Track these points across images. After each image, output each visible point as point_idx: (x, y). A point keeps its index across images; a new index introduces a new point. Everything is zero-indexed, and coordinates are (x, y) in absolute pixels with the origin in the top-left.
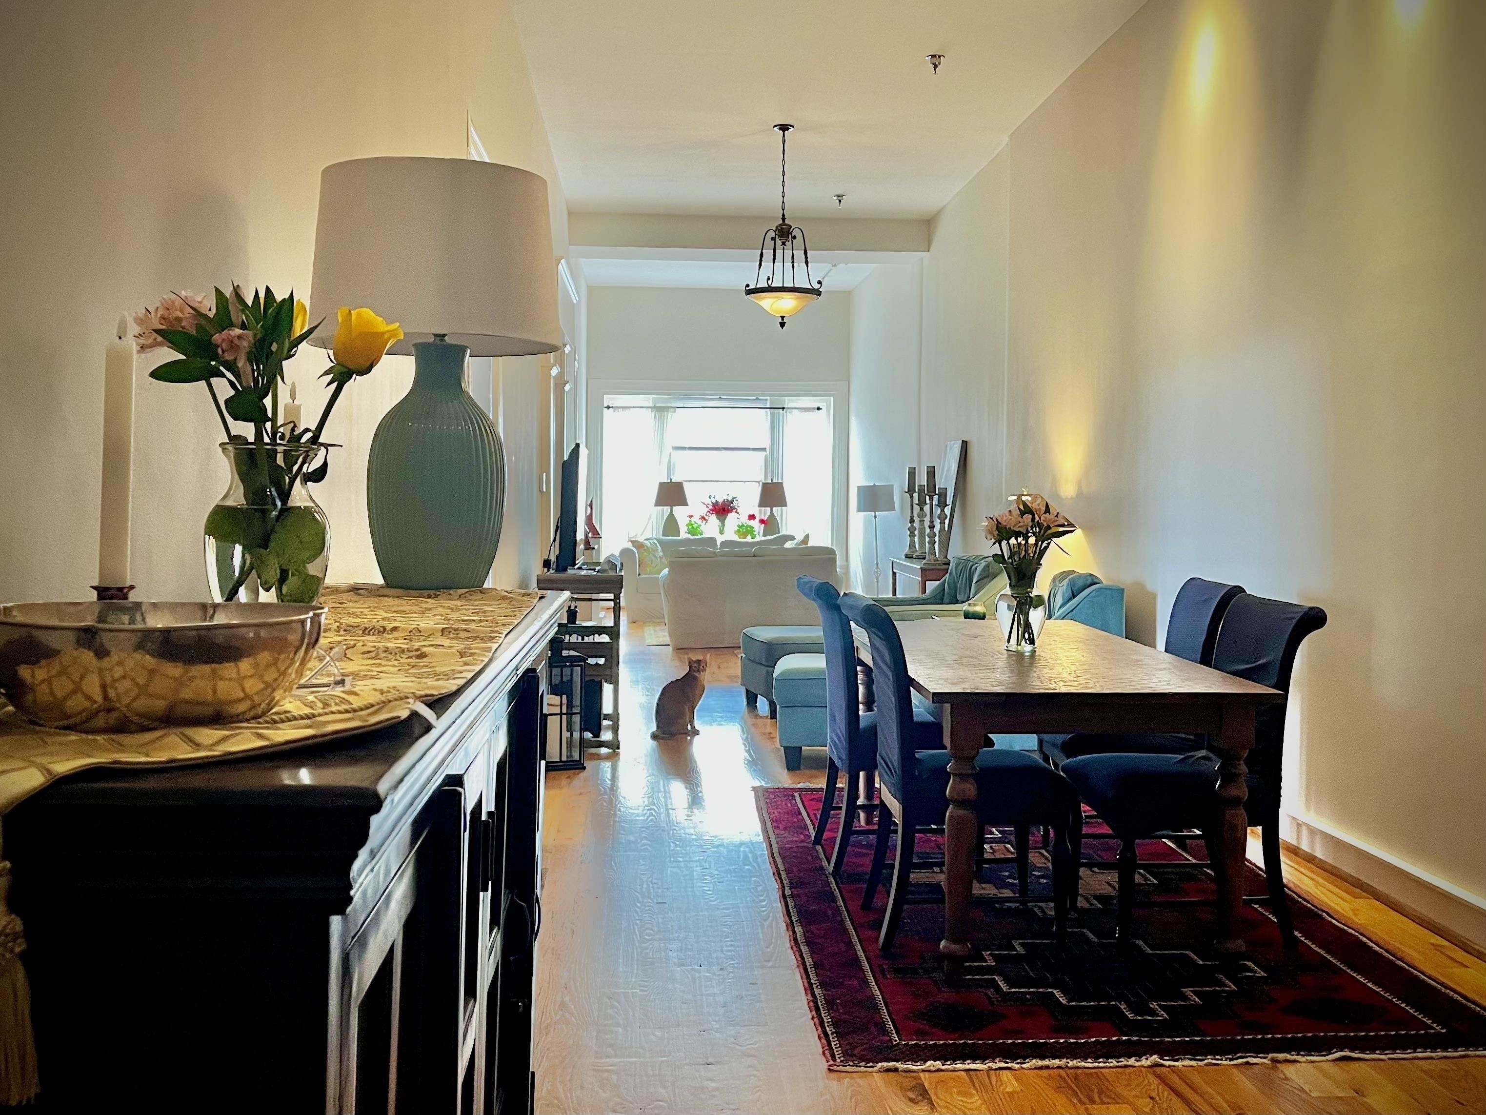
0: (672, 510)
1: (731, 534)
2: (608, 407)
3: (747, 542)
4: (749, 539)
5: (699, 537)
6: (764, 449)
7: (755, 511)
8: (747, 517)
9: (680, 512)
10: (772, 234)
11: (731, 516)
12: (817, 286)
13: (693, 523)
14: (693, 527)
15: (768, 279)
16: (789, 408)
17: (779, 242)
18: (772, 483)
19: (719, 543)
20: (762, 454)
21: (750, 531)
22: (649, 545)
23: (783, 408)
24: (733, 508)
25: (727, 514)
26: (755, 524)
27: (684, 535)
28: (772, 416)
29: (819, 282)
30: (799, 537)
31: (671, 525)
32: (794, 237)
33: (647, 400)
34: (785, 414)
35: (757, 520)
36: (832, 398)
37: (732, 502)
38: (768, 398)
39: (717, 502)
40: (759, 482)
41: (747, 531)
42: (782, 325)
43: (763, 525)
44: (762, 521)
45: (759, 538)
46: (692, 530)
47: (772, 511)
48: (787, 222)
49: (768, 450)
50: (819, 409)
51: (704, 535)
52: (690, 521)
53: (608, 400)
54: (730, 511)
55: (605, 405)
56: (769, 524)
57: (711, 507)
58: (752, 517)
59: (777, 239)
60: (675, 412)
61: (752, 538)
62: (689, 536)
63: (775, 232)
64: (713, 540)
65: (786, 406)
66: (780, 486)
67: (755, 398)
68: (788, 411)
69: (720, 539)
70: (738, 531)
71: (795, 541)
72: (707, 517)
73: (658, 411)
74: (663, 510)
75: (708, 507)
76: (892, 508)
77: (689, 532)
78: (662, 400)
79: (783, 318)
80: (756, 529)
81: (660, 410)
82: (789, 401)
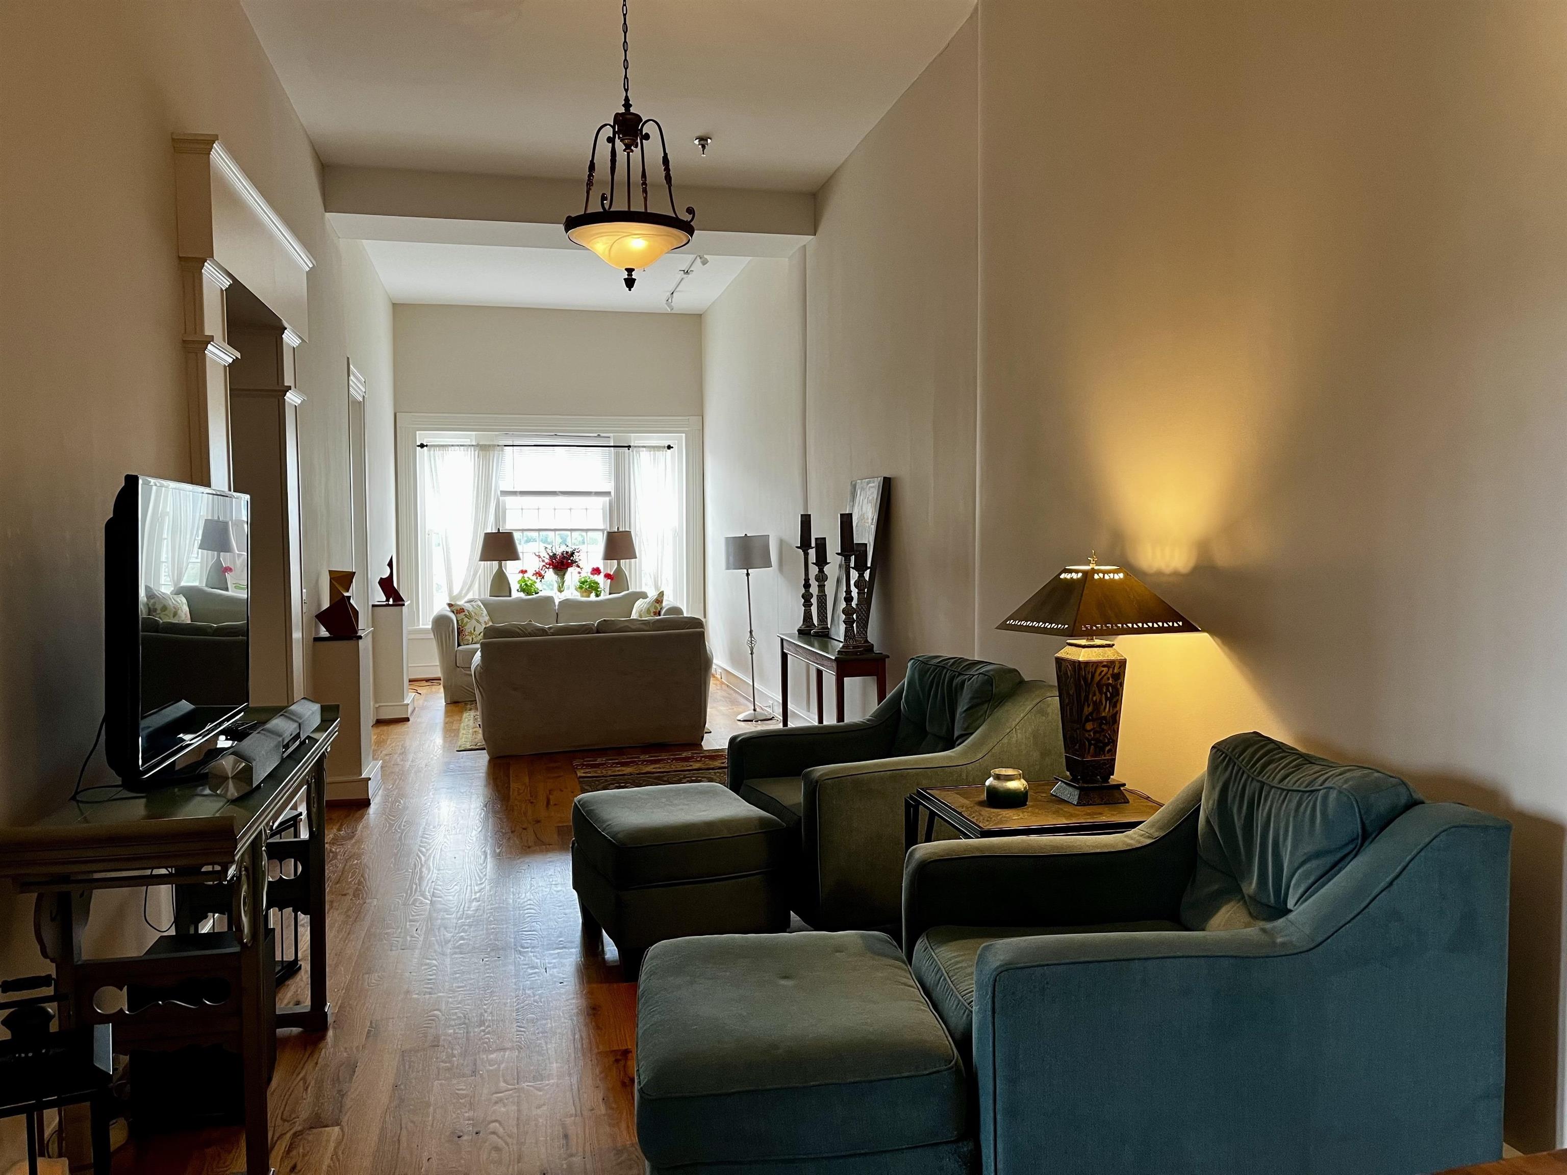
0: (500, 566)
1: (571, 593)
2: (422, 446)
3: (591, 602)
4: (593, 597)
5: (535, 596)
6: (608, 493)
7: (600, 564)
8: (590, 570)
9: (511, 569)
10: (608, 132)
11: (572, 572)
12: (687, 217)
13: (527, 579)
14: (526, 585)
15: (604, 198)
16: (635, 447)
17: (620, 146)
18: (618, 532)
19: (557, 604)
20: (607, 499)
21: (593, 588)
22: (471, 609)
23: (629, 447)
24: (574, 562)
25: (567, 568)
26: (600, 579)
27: (516, 594)
28: (617, 454)
29: (690, 211)
30: (652, 594)
31: (500, 583)
32: (647, 137)
33: (469, 437)
34: (631, 453)
35: (602, 575)
36: (684, 435)
37: (573, 554)
38: (611, 435)
39: (555, 554)
40: (602, 530)
41: (591, 587)
42: (630, 283)
43: (609, 580)
44: (608, 576)
45: (604, 596)
46: (526, 589)
47: (619, 564)
48: (632, 110)
49: (613, 494)
50: (669, 447)
51: (541, 594)
52: (523, 577)
53: (421, 437)
54: (570, 565)
55: (419, 444)
56: (616, 579)
57: (547, 561)
58: (596, 571)
59: (617, 141)
60: (502, 451)
61: (597, 596)
62: (522, 595)
63: (613, 127)
64: (550, 599)
65: (632, 445)
66: (627, 534)
67: (596, 435)
68: (635, 449)
69: (558, 598)
70: (581, 588)
71: (647, 600)
72: (543, 572)
73: (482, 450)
74: (492, 565)
75: (543, 561)
76: (768, 564)
77: (522, 590)
78: (486, 437)
79: (630, 271)
80: (601, 585)
81: (483, 448)
82: (635, 439)
